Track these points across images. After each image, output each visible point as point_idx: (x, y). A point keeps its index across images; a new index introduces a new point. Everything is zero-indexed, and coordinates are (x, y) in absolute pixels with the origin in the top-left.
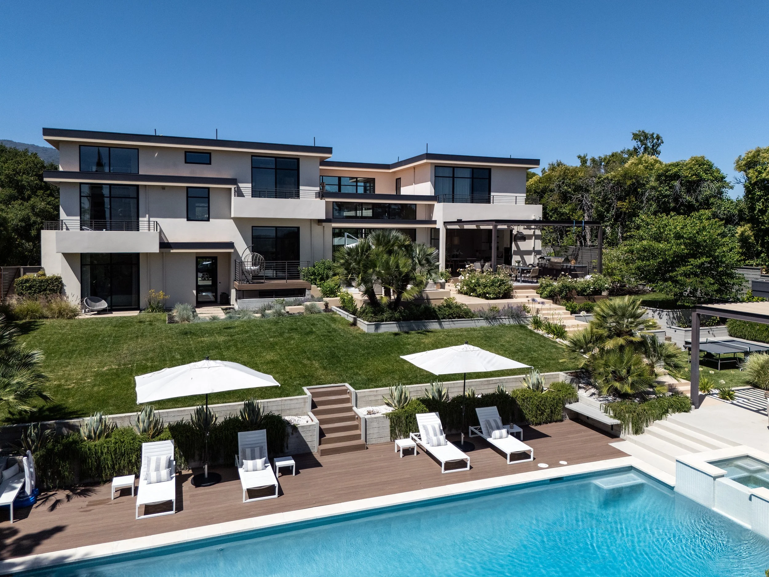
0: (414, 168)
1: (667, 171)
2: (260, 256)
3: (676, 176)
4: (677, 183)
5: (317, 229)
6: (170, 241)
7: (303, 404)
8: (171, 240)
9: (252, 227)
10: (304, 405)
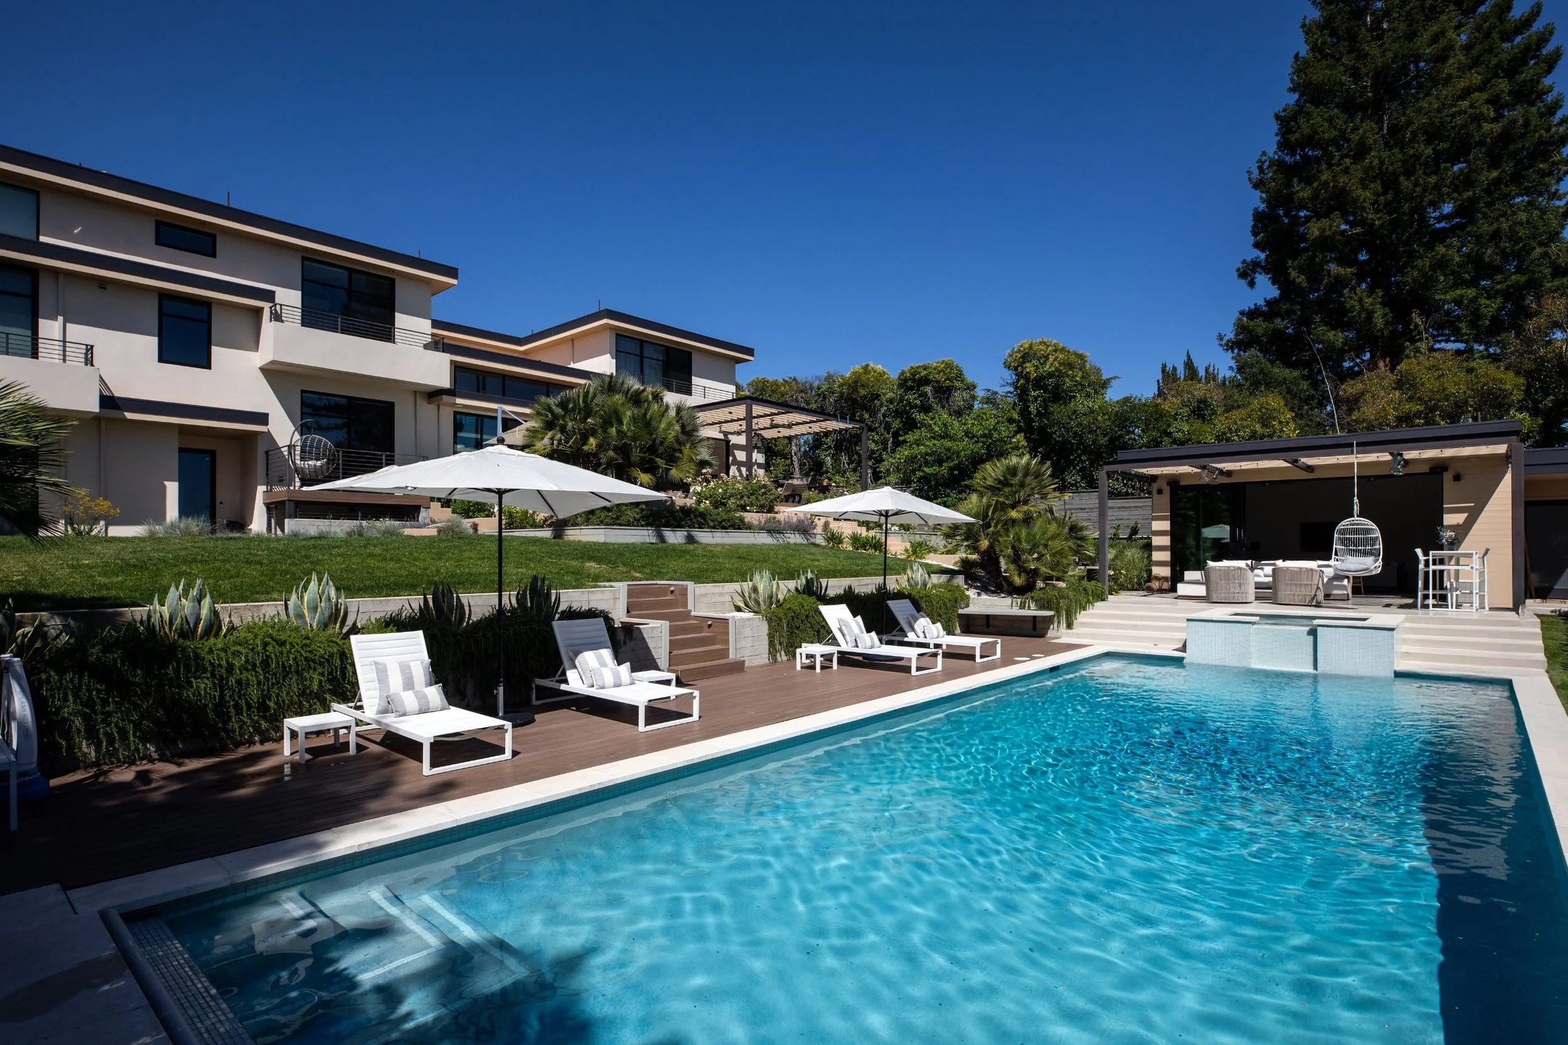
0: (572, 339)
1: (914, 375)
2: (326, 444)
3: (926, 381)
4: (928, 389)
5: (427, 410)
6: (116, 395)
7: (612, 602)
8: (118, 393)
9: (303, 391)
10: (615, 603)
